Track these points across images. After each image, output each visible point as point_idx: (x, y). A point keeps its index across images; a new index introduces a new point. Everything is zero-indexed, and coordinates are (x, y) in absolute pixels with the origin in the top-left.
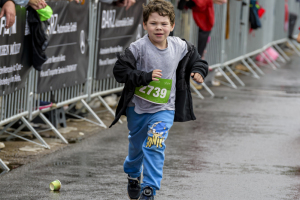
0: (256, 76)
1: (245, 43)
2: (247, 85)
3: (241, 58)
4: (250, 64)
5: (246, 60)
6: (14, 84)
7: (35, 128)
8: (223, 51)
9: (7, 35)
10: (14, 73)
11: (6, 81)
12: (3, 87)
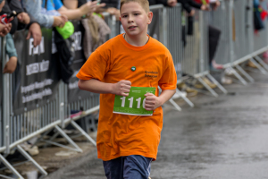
2: (256, 80)
3: (249, 57)
4: (258, 62)
5: (254, 58)
6: (46, 97)
7: (68, 134)
8: (232, 53)
9: (36, 55)
10: (46, 87)
12: (37, 101)
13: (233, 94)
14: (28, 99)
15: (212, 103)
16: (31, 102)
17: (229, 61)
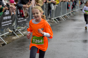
0: (69, 18)
1: (66, 12)
2: (67, 20)
3: (66, 14)
6: (9, 25)
9: (7, 15)
10: (10, 22)
11: (7, 24)
12: (7, 26)
13: (61, 23)
14: (4, 25)
15: (55, 25)
16: (5, 26)
17: (61, 15)
